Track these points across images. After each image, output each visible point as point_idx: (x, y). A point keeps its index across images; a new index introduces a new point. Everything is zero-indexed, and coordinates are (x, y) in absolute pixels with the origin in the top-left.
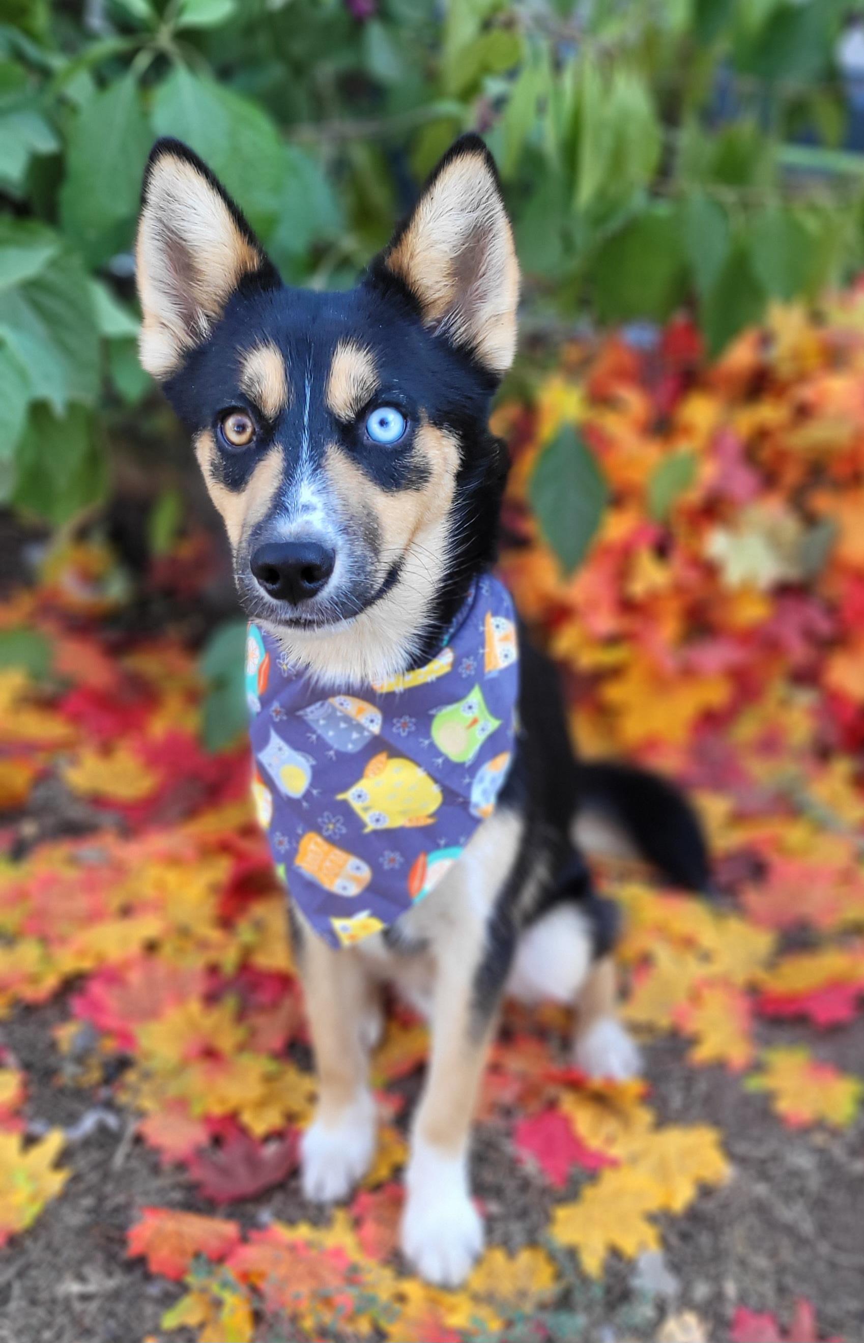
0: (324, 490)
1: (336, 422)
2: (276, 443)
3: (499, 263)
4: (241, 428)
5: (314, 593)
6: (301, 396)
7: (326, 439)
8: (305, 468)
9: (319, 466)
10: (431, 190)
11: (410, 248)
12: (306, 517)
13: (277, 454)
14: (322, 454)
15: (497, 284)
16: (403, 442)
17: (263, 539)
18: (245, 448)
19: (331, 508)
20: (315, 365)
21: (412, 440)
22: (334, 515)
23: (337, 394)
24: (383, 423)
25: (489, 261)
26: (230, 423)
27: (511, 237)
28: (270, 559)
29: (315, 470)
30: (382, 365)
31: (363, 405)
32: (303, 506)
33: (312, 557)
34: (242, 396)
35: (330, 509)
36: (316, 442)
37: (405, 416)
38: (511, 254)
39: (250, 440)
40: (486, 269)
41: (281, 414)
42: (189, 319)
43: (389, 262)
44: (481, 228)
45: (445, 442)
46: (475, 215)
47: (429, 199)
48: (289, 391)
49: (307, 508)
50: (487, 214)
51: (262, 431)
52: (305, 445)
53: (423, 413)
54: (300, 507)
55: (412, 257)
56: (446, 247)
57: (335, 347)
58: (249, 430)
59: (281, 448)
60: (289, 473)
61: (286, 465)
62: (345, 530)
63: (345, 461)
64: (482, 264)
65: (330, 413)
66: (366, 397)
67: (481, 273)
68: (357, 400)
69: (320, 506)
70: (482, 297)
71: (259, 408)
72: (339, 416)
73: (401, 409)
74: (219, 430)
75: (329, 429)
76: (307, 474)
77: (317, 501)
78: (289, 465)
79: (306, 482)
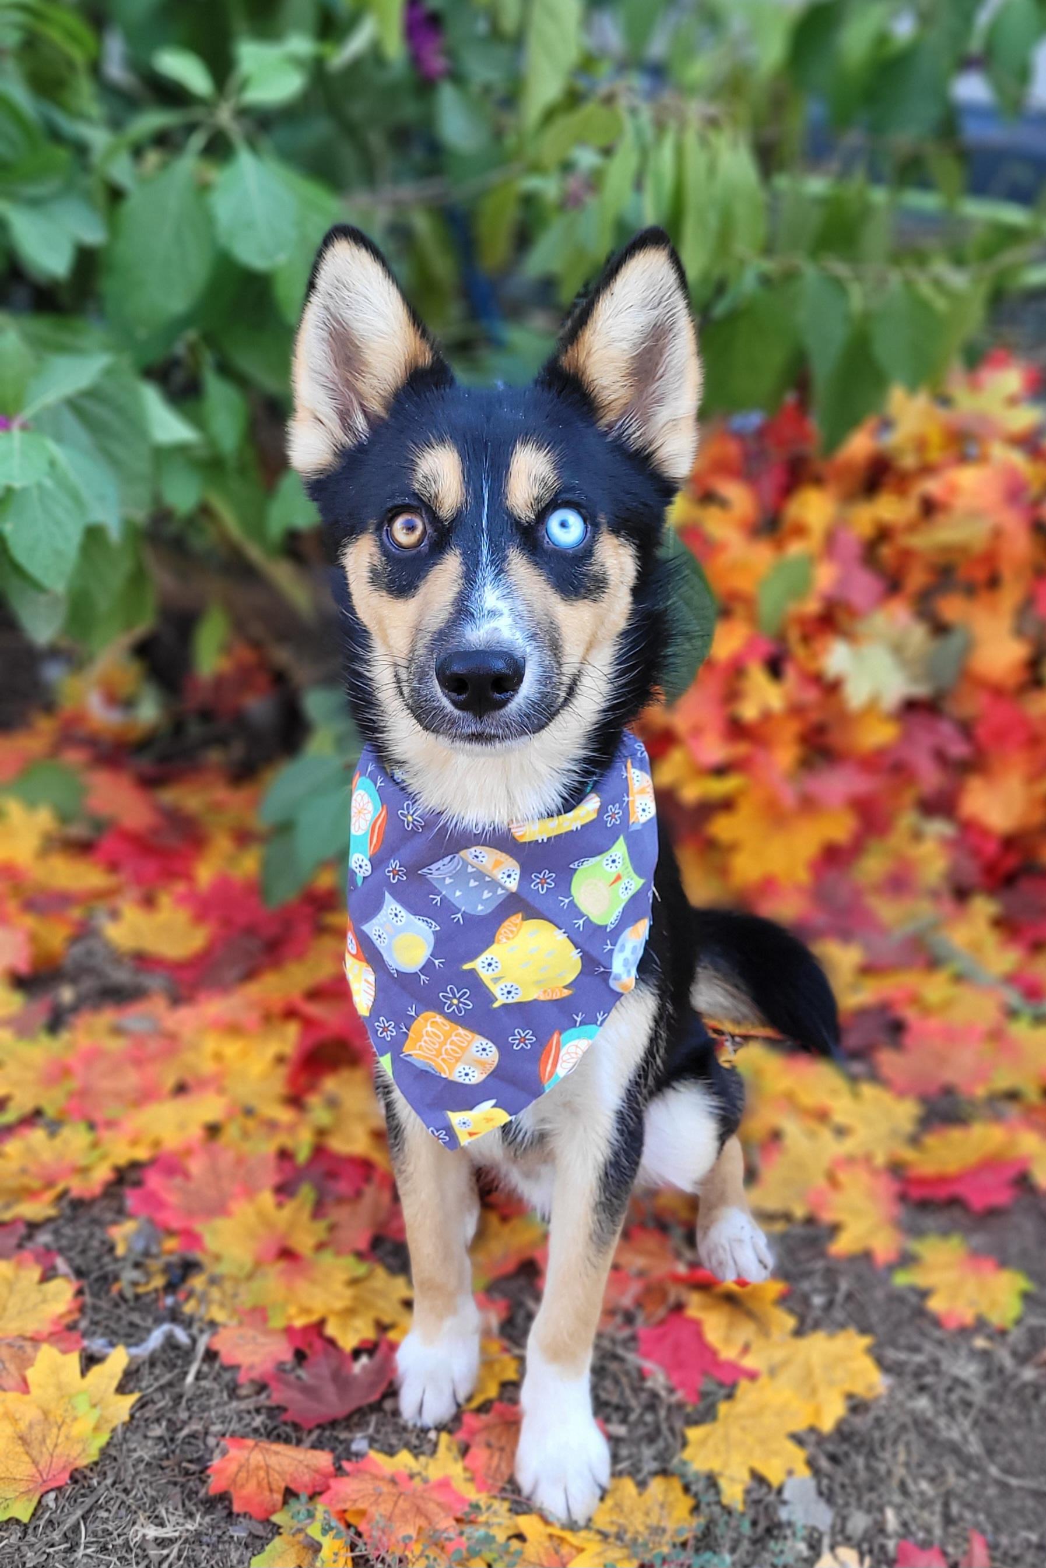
0: (509, 595)
1: (517, 524)
2: (453, 547)
3: (679, 365)
4: (410, 528)
5: (503, 704)
6: (478, 497)
7: (508, 543)
8: (487, 573)
9: (501, 571)
10: (611, 285)
11: (586, 345)
12: (494, 623)
13: (454, 558)
14: (504, 559)
15: (676, 386)
16: (583, 547)
17: (452, 645)
18: (414, 552)
19: (517, 614)
20: (491, 466)
21: (592, 546)
22: (521, 621)
23: (518, 494)
24: (563, 525)
25: (669, 362)
26: (399, 524)
27: (693, 337)
28: (457, 668)
29: (498, 574)
30: (560, 466)
31: (543, 505)
32: (489, 612)
33: (500, 665)
34: (416, 495)
35: (517, 617)
36: (496, 546)
37: (585, 520)
38: (693, 355)
39: (420, 541)
40: (664, 371)
41: (458, 516)
42: (344, 417)
43: (564, 361)
44: (661, 328)
45: (622, 551)
46: (656, 312)
47: (608, 293)
48: (467, 490)
49: (493, 613)
50: (669, 312)
51: (435, 533)
52: (485, 549)
53: (602, 519)
54: (486, 613)
55: (588, 354)
56: (625, 345)
57: (514, 447)
58: (418, 532)
59: (458, 552)
60: (470, 577)
61: (465, 569)
62: (533, 637)
63: (528, 566)
64: (659, 366)
65: (510, 515)
66: (547, 497)
67: (658, 376)
68: (539, 500)
69: (506, 612)
70: (660, 401)
71: (434, 509)
72: (520, 518)
73: (581, 510)
74: (384, 533)
75: (510, 532)
76: (490, 579)
77: (503, 606)
78: (468, 569)
79: (488, 587)
